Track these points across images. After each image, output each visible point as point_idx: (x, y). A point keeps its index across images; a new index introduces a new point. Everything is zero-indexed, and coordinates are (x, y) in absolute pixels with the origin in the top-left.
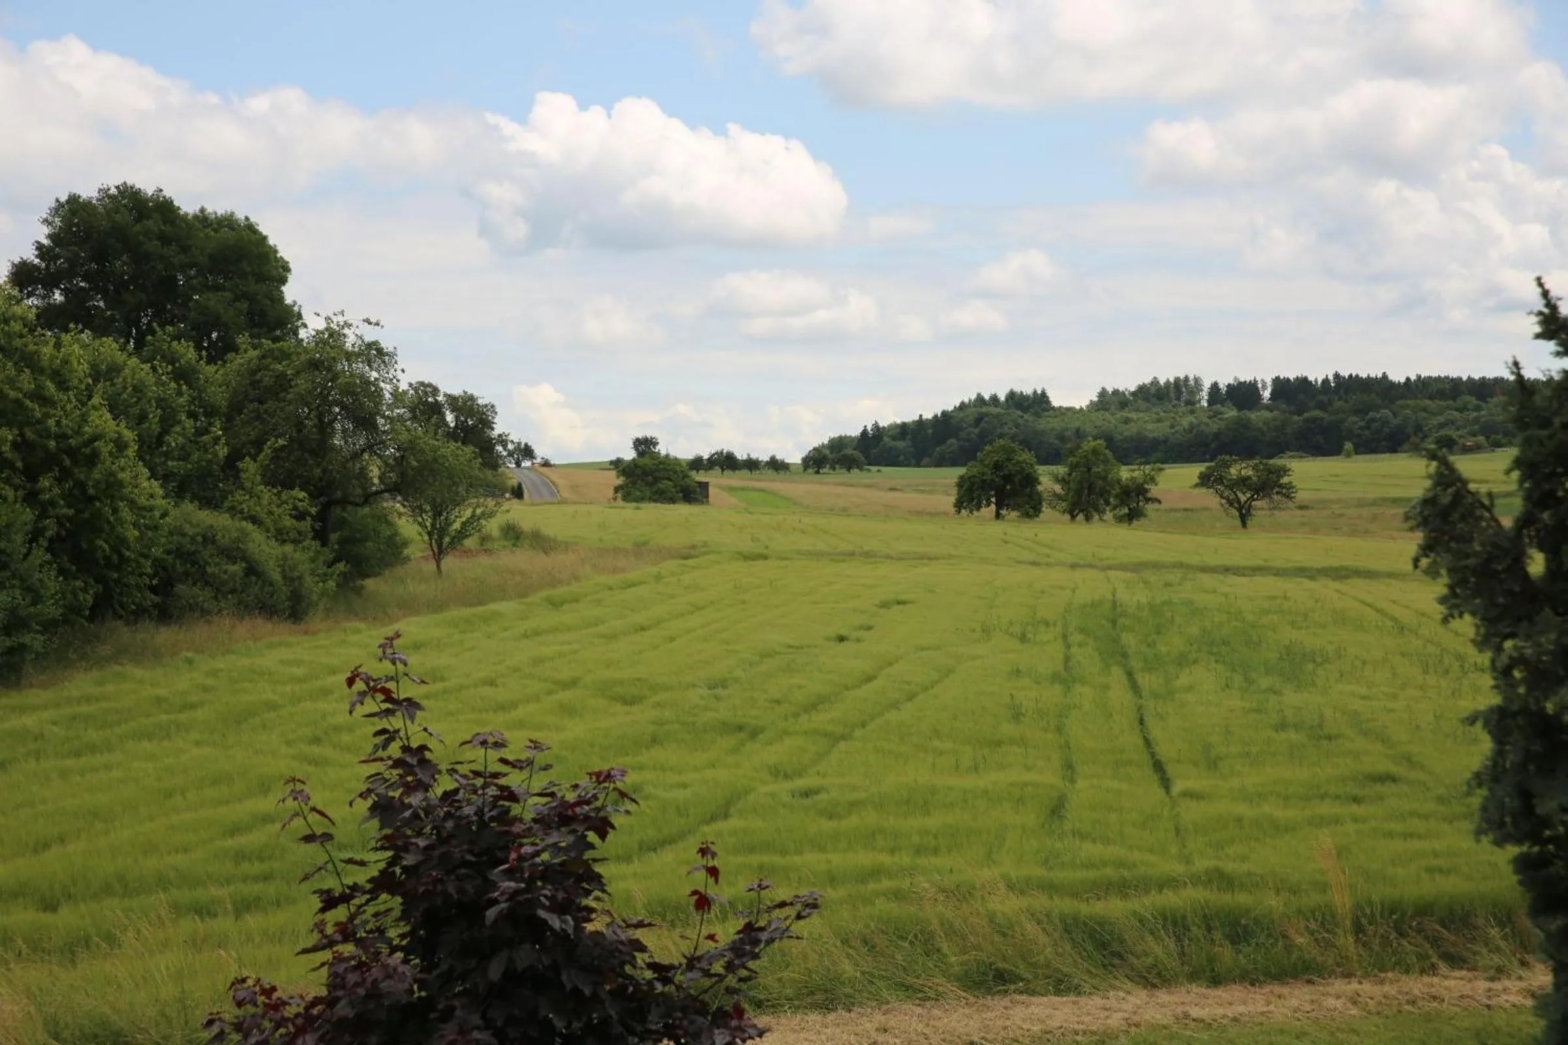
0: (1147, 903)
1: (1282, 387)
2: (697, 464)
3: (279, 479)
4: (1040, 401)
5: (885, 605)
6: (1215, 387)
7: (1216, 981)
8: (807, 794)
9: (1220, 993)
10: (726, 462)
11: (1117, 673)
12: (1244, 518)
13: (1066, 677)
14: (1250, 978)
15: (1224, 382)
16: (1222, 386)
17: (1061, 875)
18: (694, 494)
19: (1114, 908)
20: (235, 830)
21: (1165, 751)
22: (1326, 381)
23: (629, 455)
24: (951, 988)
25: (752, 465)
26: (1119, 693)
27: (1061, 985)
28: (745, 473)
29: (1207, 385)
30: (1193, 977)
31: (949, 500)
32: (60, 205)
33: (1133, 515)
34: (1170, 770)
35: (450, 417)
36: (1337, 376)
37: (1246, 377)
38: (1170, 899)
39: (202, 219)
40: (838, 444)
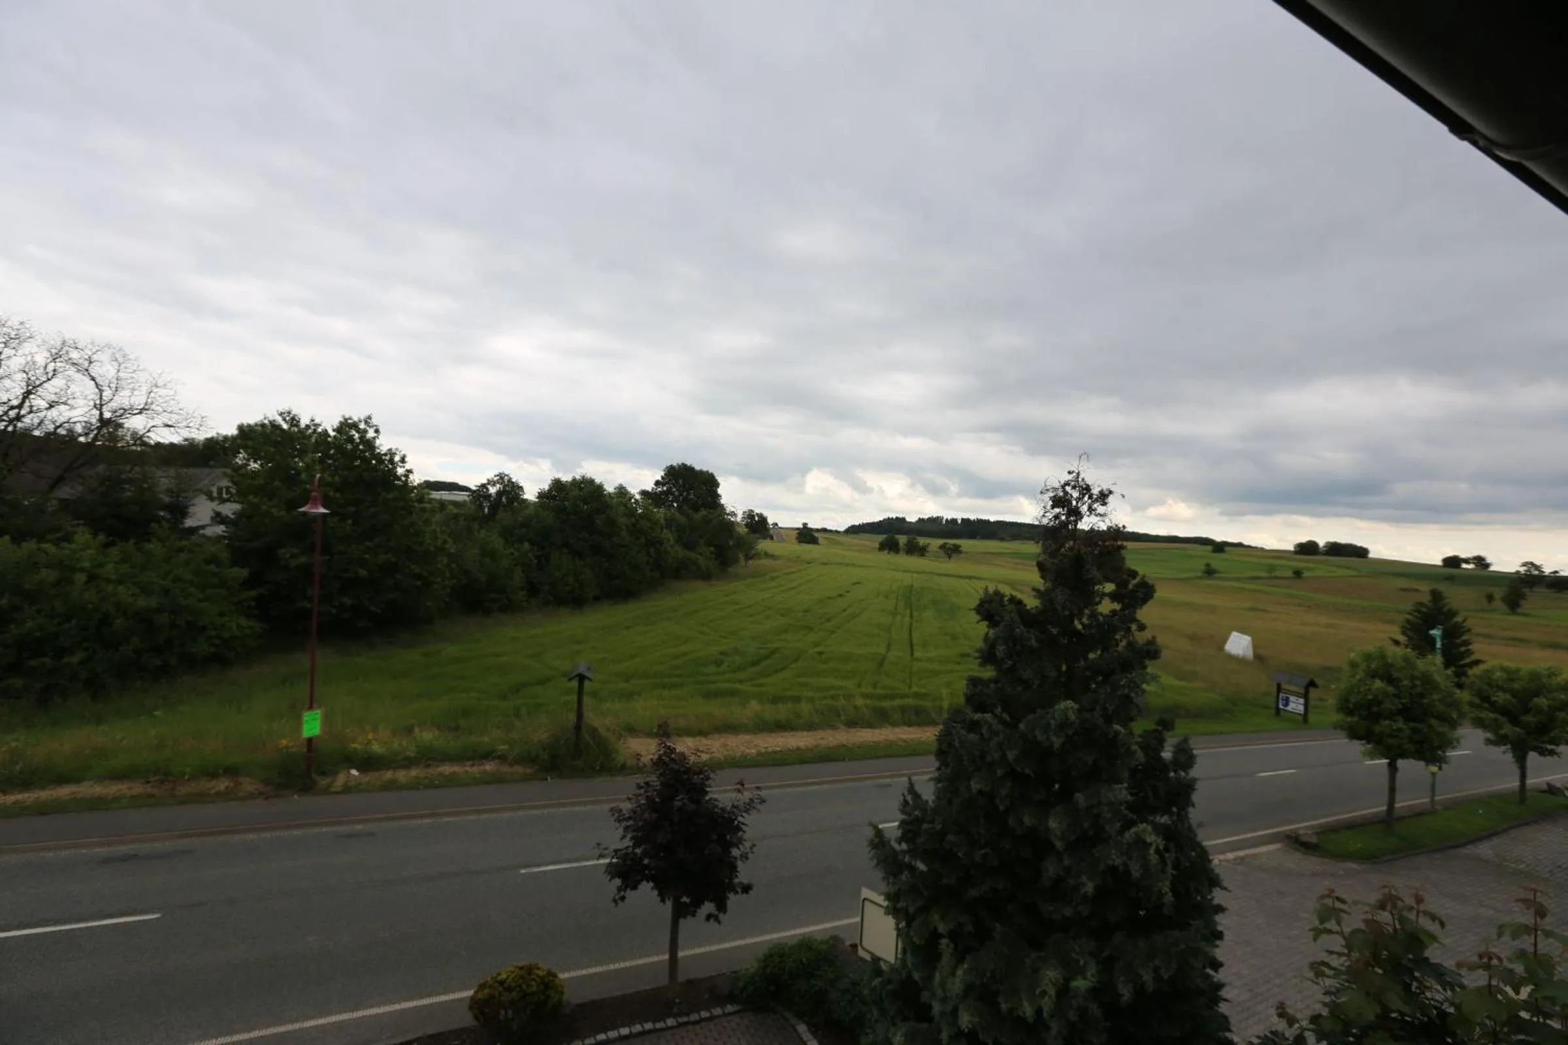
0: (897, 702)
1: (963, 520)
2: (818, 530)
3: (709, 544)
4: (904, 519)
5: (854, 584)
6: (947, 519)
7: (910, 725)
8: (821, 653)
9: (911, 729)
10: (824, 530)
11: (908, 612)
12: (950, 558)
13: (894, 614)
14: (919, 725)
15: (949, 518)
16: (949, 519)
17: (879, 691)
18: (814, 541)
19: (886, 704)
20: (677, 657)
21: (915, 641)
22: (974, 520)
23: (801, 526)
24: (842, 727)
25: (831, 531)
26: (907, 619)
27: (870, 725)
28: (829, 533)
29: (945, 518)
30: (905, 724)
31: (877, 545)
32: (667, 467)
33: (923, 555)
34: (915, 648)
35: (757, 519)
36: (977, 519)
37: (955, 517)
38: (906, 701)
39: (701, 472)
40: (853, 527)
